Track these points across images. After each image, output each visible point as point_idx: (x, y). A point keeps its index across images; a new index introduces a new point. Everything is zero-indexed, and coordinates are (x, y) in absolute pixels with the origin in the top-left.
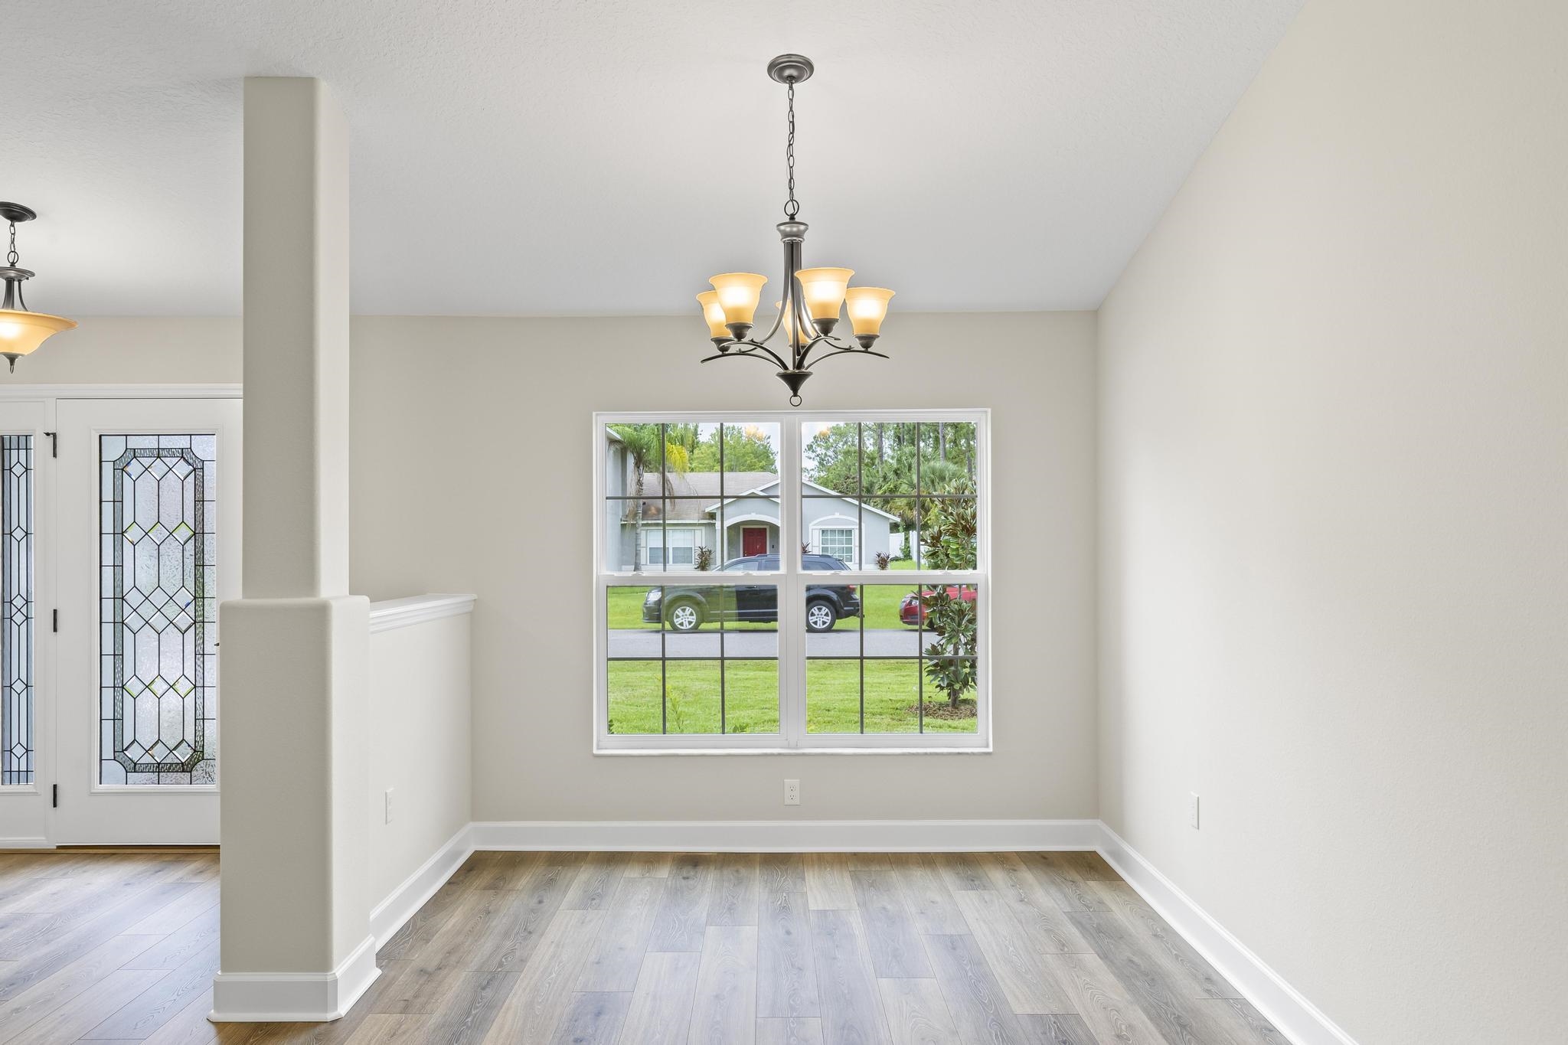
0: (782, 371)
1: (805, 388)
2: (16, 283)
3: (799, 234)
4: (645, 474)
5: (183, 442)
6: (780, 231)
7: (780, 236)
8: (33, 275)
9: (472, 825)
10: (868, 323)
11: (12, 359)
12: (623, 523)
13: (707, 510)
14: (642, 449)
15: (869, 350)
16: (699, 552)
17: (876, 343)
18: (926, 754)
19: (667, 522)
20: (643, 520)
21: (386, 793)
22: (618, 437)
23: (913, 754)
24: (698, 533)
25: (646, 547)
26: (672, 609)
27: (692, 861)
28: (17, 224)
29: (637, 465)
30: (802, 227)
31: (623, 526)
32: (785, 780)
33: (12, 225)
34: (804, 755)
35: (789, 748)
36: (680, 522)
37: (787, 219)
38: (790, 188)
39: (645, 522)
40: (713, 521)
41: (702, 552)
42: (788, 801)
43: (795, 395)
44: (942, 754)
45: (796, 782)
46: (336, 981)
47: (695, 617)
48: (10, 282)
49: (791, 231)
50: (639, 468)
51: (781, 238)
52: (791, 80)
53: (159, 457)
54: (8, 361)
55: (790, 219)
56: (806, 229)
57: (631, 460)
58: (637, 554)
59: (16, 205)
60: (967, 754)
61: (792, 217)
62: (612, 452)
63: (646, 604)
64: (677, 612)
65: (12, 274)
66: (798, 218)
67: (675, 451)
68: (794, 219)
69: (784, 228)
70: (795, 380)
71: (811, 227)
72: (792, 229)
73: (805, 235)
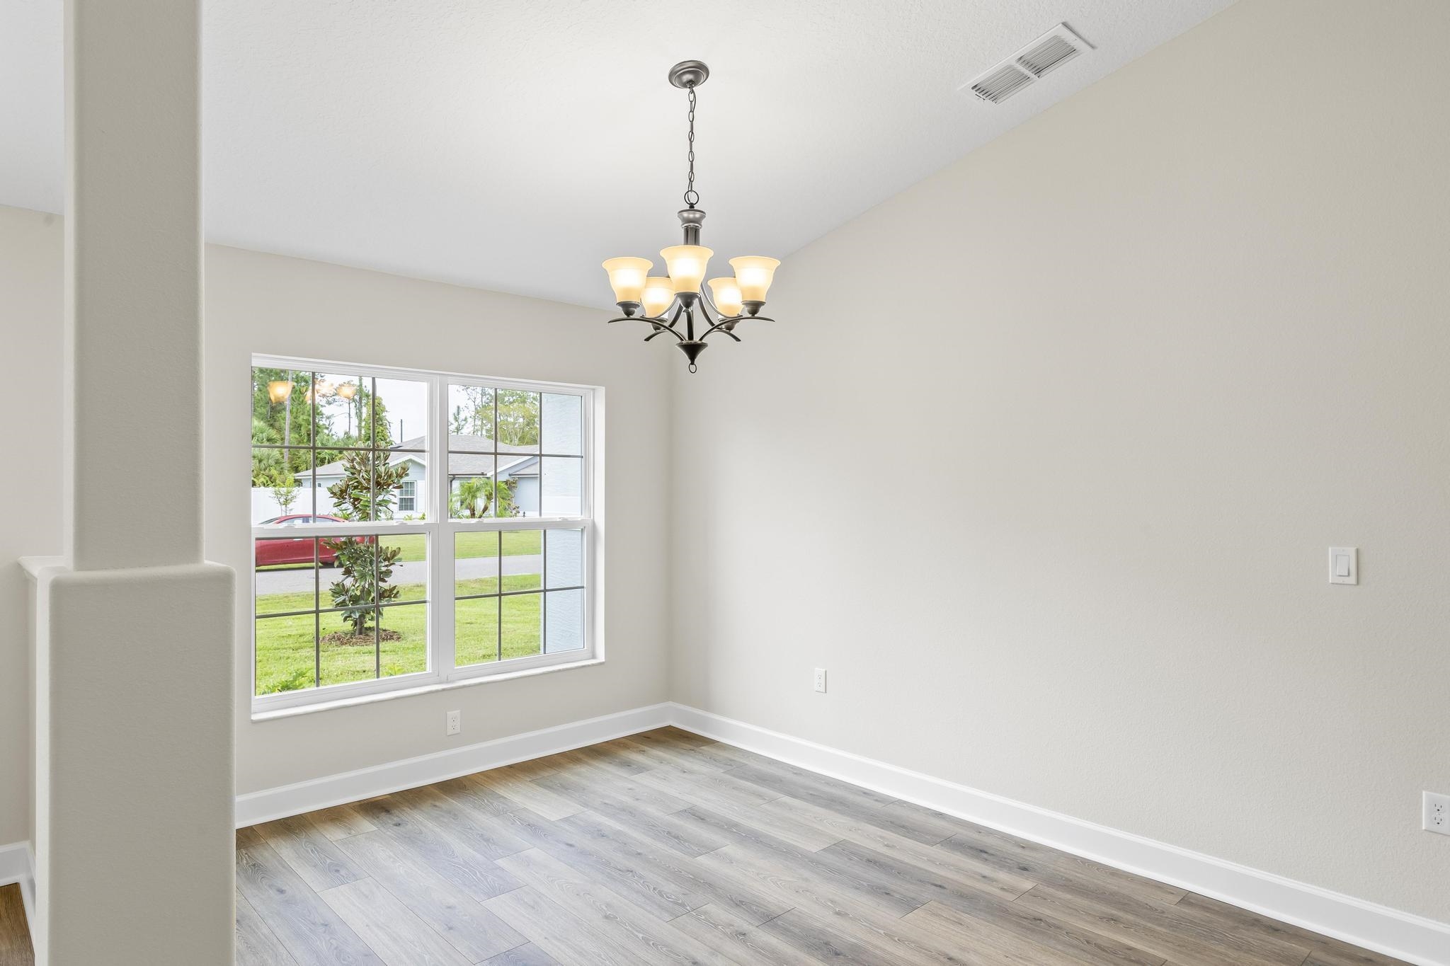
0: (680, 341)
1: (700, 356)
3: (697, 221)
6: (681, 217)
7: (681, 223)
18: (559, 671)
23: (550, 672)
30: (698, 215)
35: (441, 683)
37: (687, 207)
42: (450, 732)
43: (693, 363)
44: (571, 669)
45: (457, 712)
49: (688, 218)
52: (691, 84)
55: (690, 207)
56: (703, 217)
60: (588, 666)
61: (692, 206)
66: (696, 207)
68: (693, 207)
69: (685, 215)
70: (693, 350)
71: (706, 215)
72: (691, 216)
73: (704, 222)
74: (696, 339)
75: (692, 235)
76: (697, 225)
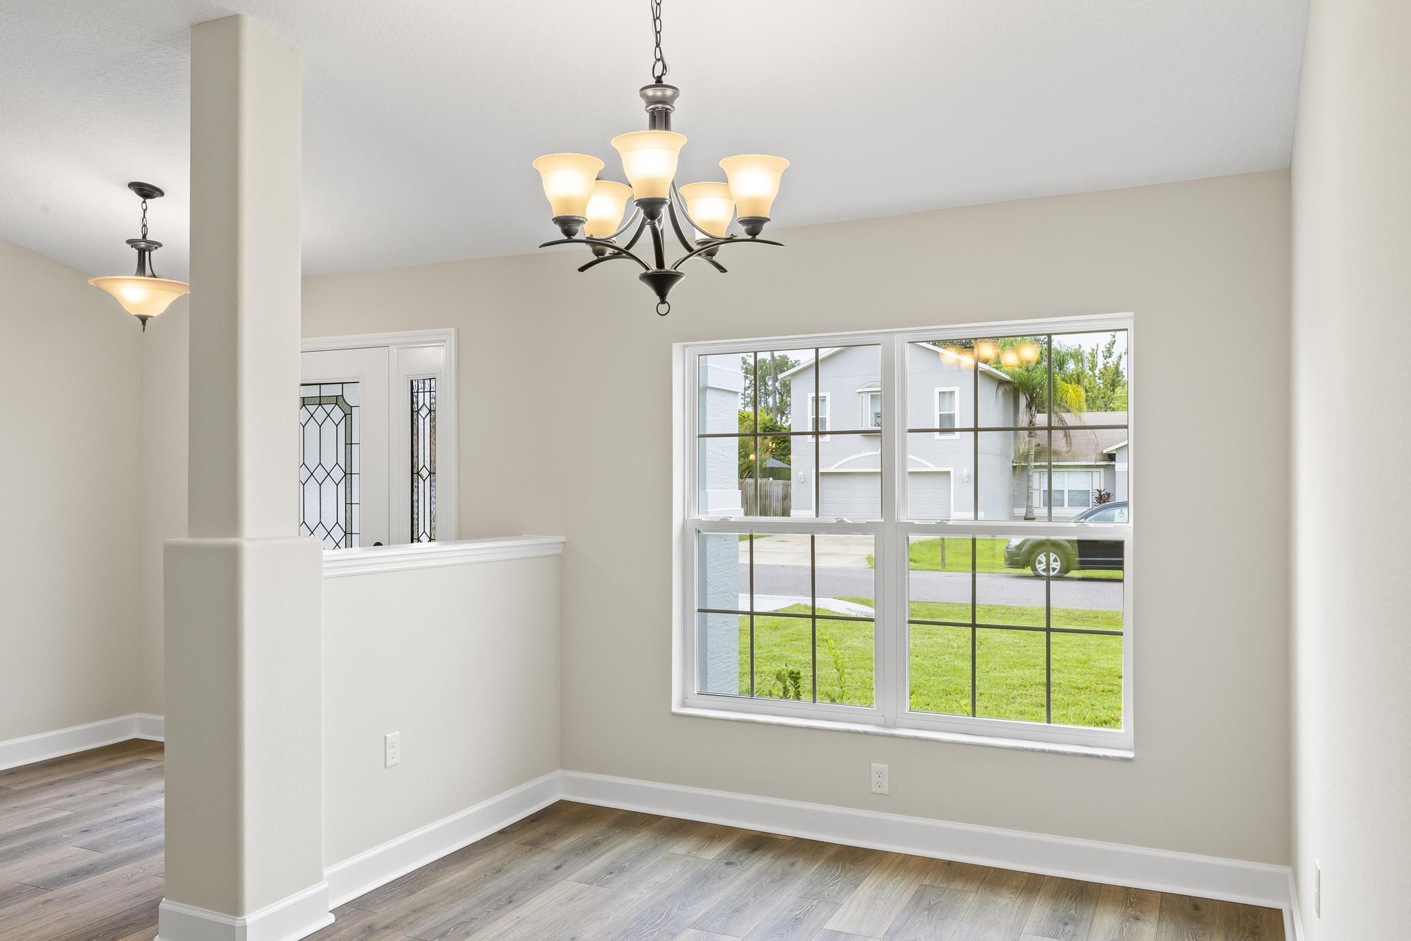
0: (643, 271)
1: (673, 292)
2: (147, 253)
3: (668, 101)
4: (1038, 416)
5: (336, 390)
6: (644, 96)
7: (643, 103)
8: (160, 245)
9: (559, 773)
10: (755, 202)
11: (144, 319)
12: (1015, 464)
13: (1105, 451)
14: (1034, 388)
15: (758, 237)
16: (1097, 495)
17: (766, 226)
18: (1043, 751)
19: (1053, 463)
20: (1035, 461)
21: (385, 737)
22: (1008, 378)
23: (1027, 750)
24: (1096, 475)
25: (1040, 490)
26: (1033, 556)
27: (757, 843)
28: (148, 201)
29: (1029, 406)
30: (669, 92)
31: (1014, 467)
32: (872, 764)
33: (144, 202)
34: (893, 736)
35: (885, 726)
36: (1076, 463)
37: (653, 82)
38: (657, 43)
39: (1038, 464)
40: (1113, 463)
41: (1100, 495)
42: (875, 789)
43: (663, 301)
44: (1064, 754)
45: (885, 767)
46: (245, 928)
47: (1059, 564)
48: (142, 253)
49: (654, 97)
50: (1030, 408)
51: (645, 105)
53: (320, 404)
54: (141, 322)
55: (656, 82)
56: (675, 95)
57: (1023, 402)
58: (1029, 497)
59: (147, 185)
60: (1098, 757)
61: (659, 79)
62: (1000, 392)
63: (1007, 548)
64: (1039, 558)
65: (143, 245)
66: (665, 80)
67: (1070, 390)
68: (662, 82)
69: (650, 92)
70: (661, 282)
71: (680, 93)
72: (659, 93)
73: (676, 103)
74: (668, 266)
75: (660, 118)
76: (668, 107)
